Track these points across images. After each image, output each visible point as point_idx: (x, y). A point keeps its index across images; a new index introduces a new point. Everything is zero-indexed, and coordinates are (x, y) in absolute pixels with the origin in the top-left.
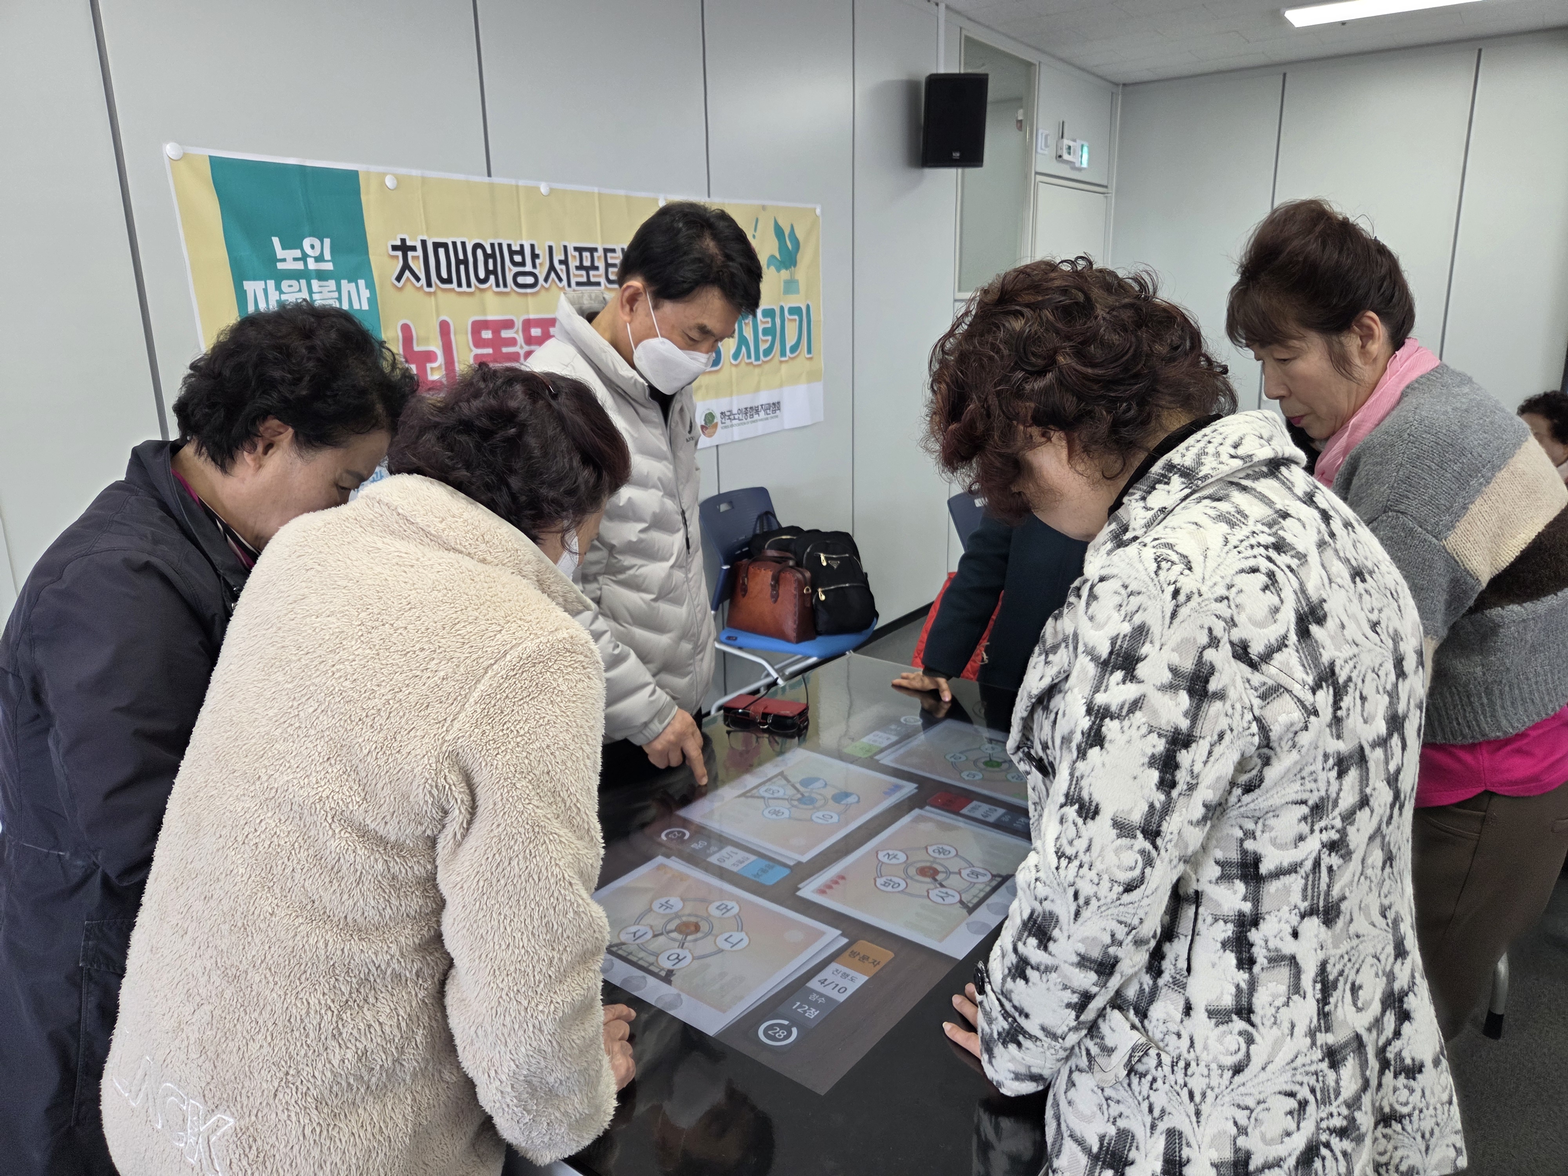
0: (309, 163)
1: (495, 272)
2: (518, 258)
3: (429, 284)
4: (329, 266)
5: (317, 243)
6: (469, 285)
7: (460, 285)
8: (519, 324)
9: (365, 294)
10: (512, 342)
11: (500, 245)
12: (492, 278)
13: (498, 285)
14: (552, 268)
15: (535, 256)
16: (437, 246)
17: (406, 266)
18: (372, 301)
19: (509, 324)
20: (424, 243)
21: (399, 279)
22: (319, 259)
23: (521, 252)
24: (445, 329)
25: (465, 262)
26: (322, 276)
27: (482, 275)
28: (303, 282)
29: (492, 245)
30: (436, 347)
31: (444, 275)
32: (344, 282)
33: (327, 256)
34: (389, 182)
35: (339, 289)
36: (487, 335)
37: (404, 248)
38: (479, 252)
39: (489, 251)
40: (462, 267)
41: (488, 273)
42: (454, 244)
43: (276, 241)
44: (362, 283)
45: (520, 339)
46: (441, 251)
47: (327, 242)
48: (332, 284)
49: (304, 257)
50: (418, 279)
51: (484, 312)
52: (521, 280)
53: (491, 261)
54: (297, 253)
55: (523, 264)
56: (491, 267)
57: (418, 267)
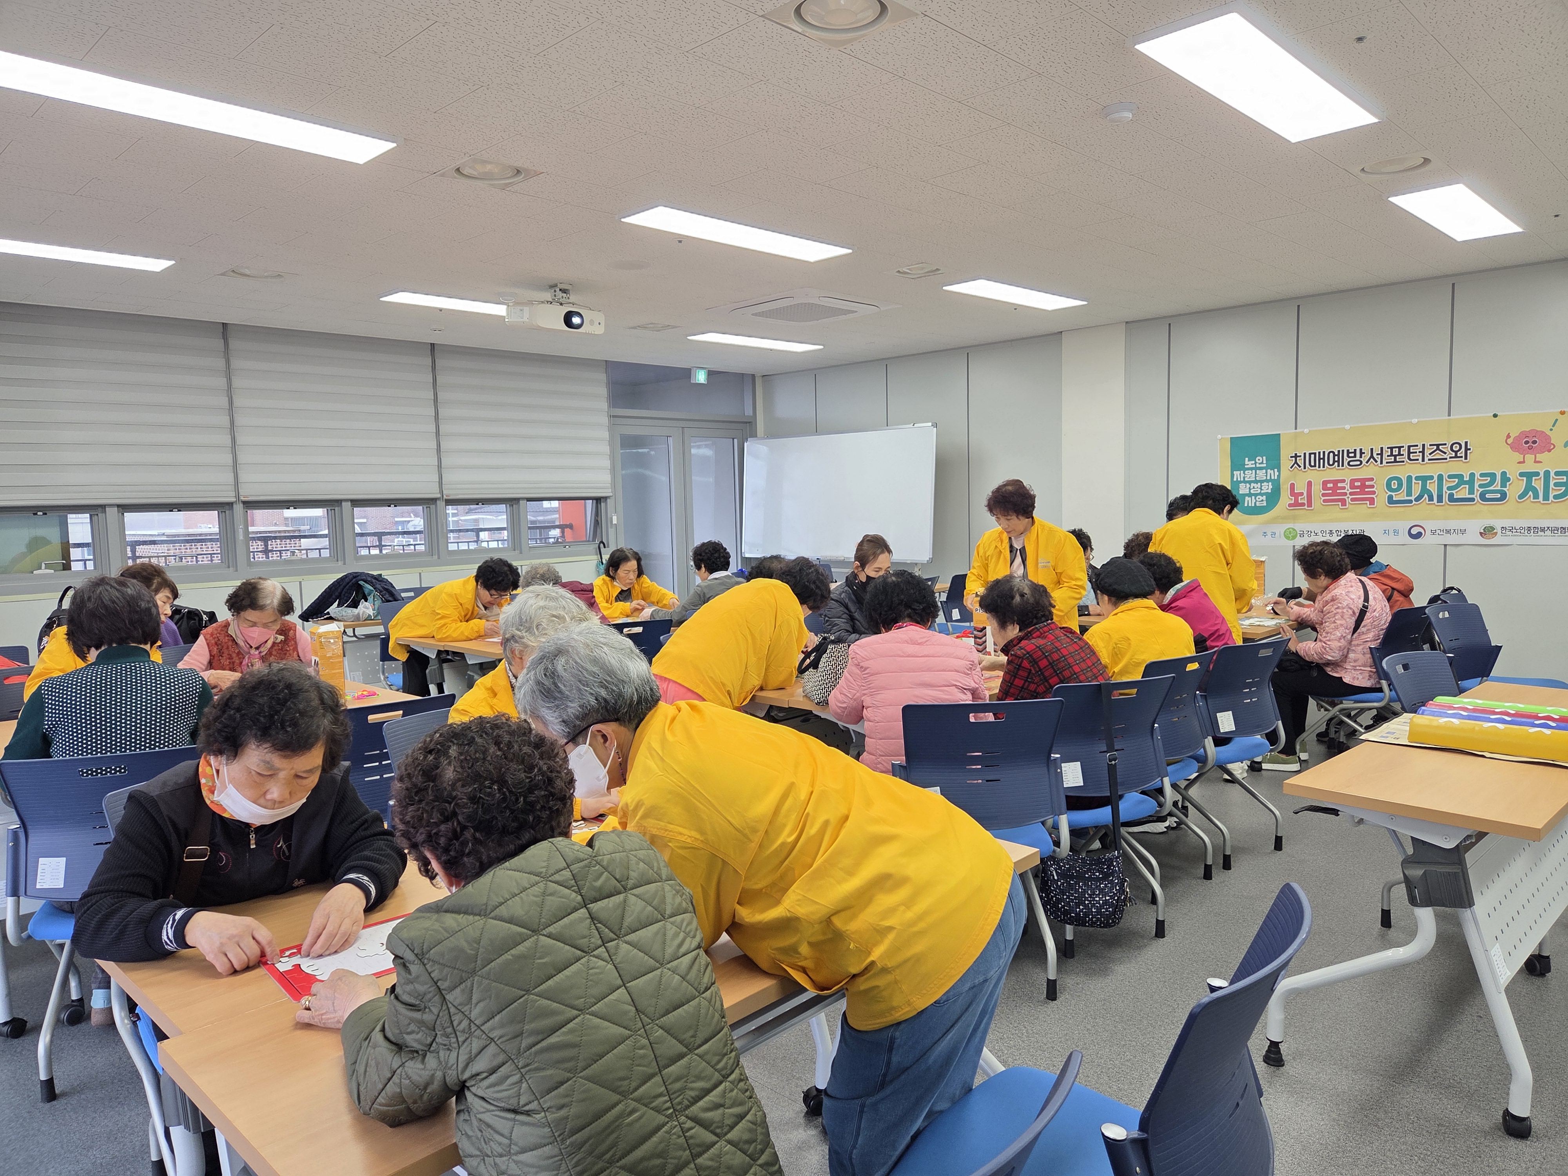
0: (1262, 434)
1: (1338, 461)
2: (1350, 455)
3: (1305, 468)
4: (1265, 465)
5: (1261, 458)
6: (1324, 467)
7: (1319, 467)
8: (1348, 481)
9: (1277, 473)
10: (1344, 488)
11: (1343, 451)
12: (1336, 464)
13: (1339, 466)
14: (1372, 456)
15: (1361, 453)
16: (1310, 454)
17: (1296, 462)
18: (1279, 476)
19: (1343, 481)
20: (1305, 454)
21: (1291, 468)
22: (1262, 463)
23: (1355, 452)
24: (1309, 484)
25: (1324, 459)
26: (1261, 469)
27: (1331, 463)
28: (1254, 471)
29: (1339, 451)
30: (1304, 490)
31: (1313, 464)
32: (1269, 470)
33: (1265, 462)
35: (1266, 473)
36: (1330, 485)
37: (1296, 456)
38: (1331, 454)
39: (1336, 453)
40: (1322, 461)
41: (1334, 461)
42: (1319, 453)
43: (1247, 459)
44: (1276, 470)
45: (1348, 487)
46: (1313, 456)
47: (1264, 458)
48: (1264, 471)
49: (1256, 463)
50: (1300, 467)
51: (1330, 476)
52: (1351, 463)
53: (1336, 457)
54: (1253, 462)
55: (1355, 456)
56: (1336, 459)
57: (1301, 463)
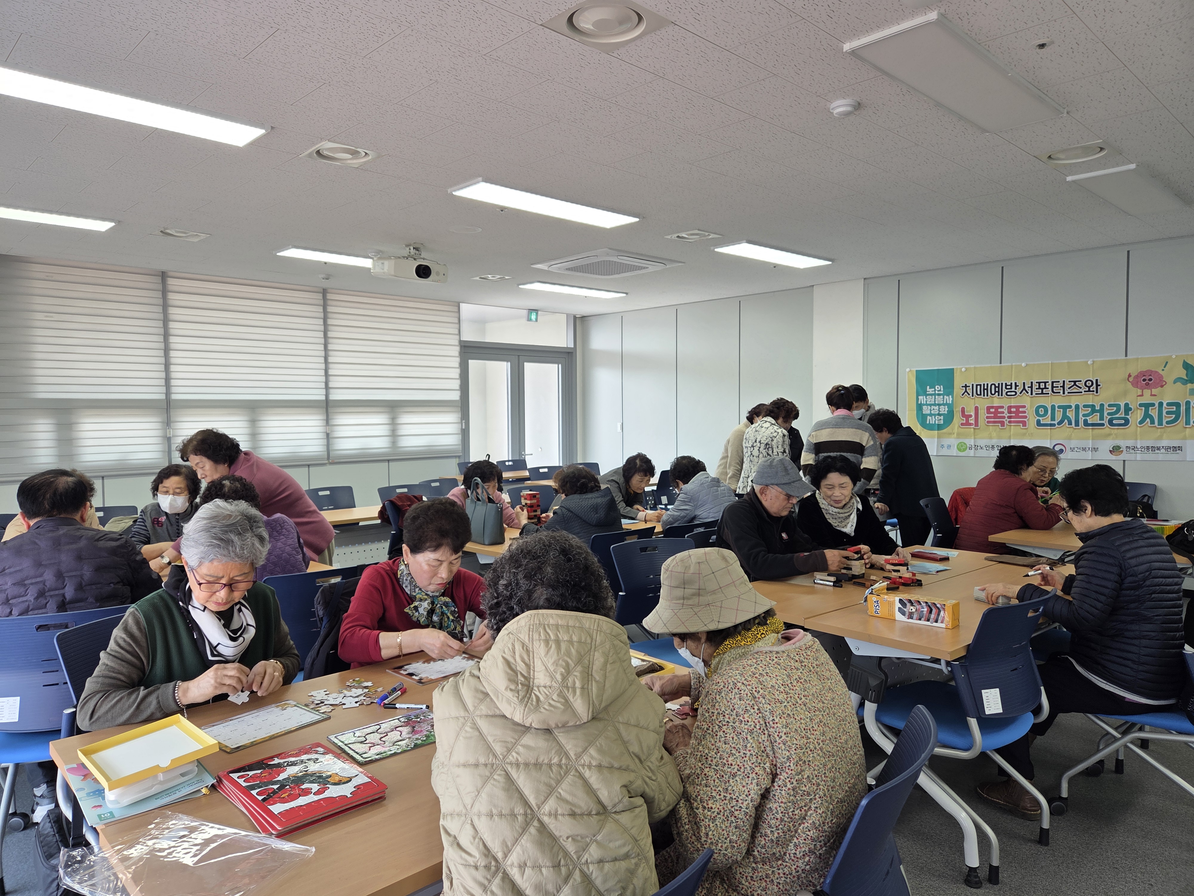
0: (940, 368)
1: (998, 392)
2: (1008, 387)
3: (973, 396)
4: (942, 392)
5: (939, 387)
6: (987, 396)
7: (984, 396)
8: (1006, 407)
9: (951, 399)
10: (1003, 413)
11: (1002, 384)
12: (997, 394)
13: (999, 395)
14: (1024, 389)
15: (1016, 386)
16: (977, 385)
17: (966, 391)
18: (952, 401)
19: (1002, 407)
20: (973, 384)
21: (962, 395)
22: (940, 390)
23: (1011, 385)
24: (976, 409)
25: (987, 389)
26: (939, 395)
27: (993, 392)
28: (934, 397)
29: (999, 384)
30: (973, 414)
31: (979, 393)
32: (945, 396)
33: (942, 390)
34: (963, 370)
36: (992, 410)
37: (966, 386)
38: (993, 386)
39: (997, 385)
40: (986, 391)
41: (995, 392)
42: (984, 384)
43: (928, 387)
44: (950, 396)
45: (1006, 412)
46: (979, 387)
47: (942, 386)
48: (942, 397)
49: (935, 390)
50: (969, 395)
51: (993, 403)
52: (1008, 394)
53: (997, 389)
54: (933, 390)
55: (1011, 388)
57: (970, 392)
